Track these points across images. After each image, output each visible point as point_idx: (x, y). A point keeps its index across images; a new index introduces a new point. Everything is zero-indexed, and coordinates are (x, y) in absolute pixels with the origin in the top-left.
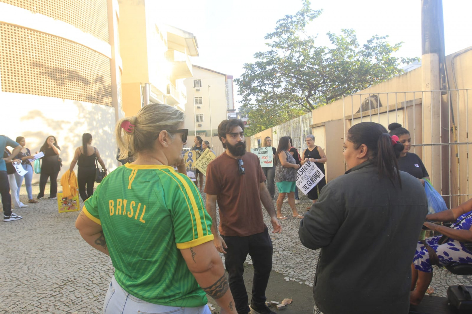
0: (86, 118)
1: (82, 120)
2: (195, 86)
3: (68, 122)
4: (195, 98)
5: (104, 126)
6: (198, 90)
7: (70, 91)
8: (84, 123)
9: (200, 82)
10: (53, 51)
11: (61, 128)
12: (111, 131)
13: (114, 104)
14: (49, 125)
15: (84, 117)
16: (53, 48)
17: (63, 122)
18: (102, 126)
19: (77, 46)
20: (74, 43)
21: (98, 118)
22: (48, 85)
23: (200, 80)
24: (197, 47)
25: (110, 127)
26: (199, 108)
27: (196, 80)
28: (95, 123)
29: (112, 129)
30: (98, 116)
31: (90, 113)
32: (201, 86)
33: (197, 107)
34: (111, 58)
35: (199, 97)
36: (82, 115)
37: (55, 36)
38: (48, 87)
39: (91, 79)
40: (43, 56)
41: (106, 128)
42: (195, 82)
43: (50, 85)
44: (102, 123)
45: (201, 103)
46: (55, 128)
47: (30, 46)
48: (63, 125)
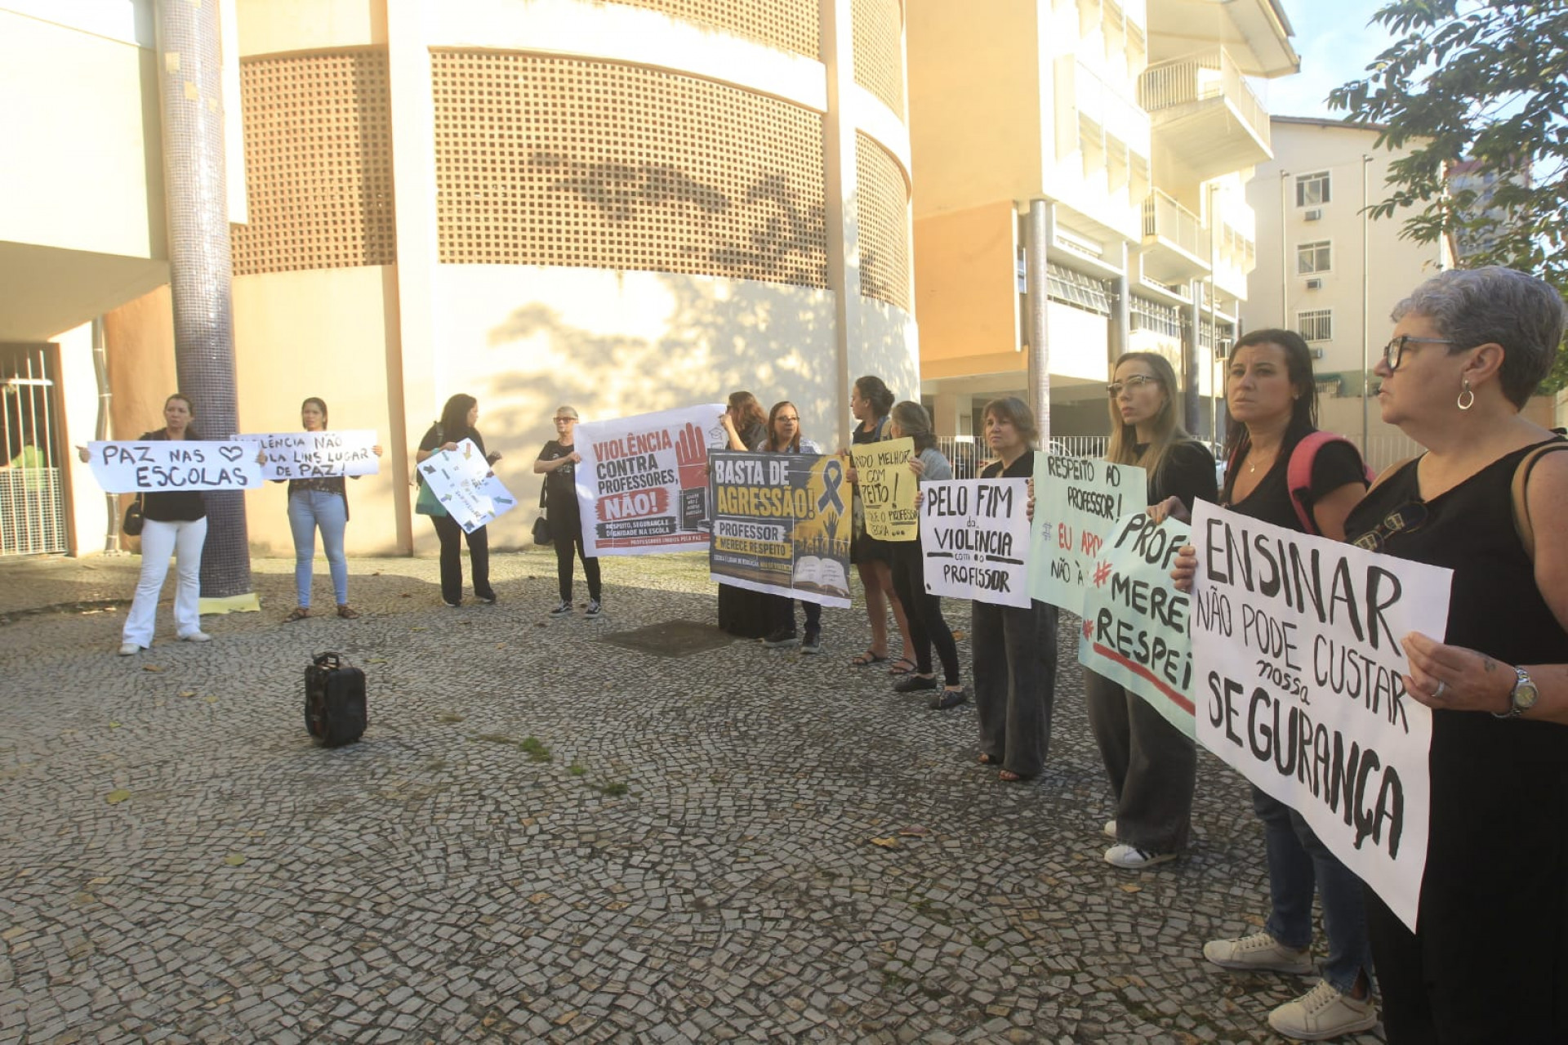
0: (706, 326)
1: (689, 335)
2: (1300, 202)
3: (638, 343)
4: (1301, 247)
5: (784, 352)
6: (1311, 217)
7: (647, 241)
8: (694, 344)
9: (1326, 184)
10: (594, 112)
11: (614, 363)
12: (813, 372)
13: (830, 277)
14: (575, 354)
15: (697, 323)
16: (594, 104)
17: (619, 341)
18: (771, 357)
19: (679, 83)
20: (669, 72)
21: (755, 327)
22: (573, 228)
23: (1327, 174)
24: (1289, 33)
25: (807, 354)
26: (1312, 285)
27: (1308, 177)
28: (740, 343)
29: (816, 363)
30: (759, 317)
31: (720, 308)
32: (1326, 198)
33: (1305, 283)
34: (824, 109)
35: (1319, 244)
36: (688, 316)
37: (600, 61)
38: (572, 236)
39: (732, 191)
40: (560, 134)
41: (792, 362)
42: (1300, 188)
43: (581, 228)
44: (773, 345)
45: (1324, 265)
46: (592, 364)
47: (522, 107)
48: (620, 354)
